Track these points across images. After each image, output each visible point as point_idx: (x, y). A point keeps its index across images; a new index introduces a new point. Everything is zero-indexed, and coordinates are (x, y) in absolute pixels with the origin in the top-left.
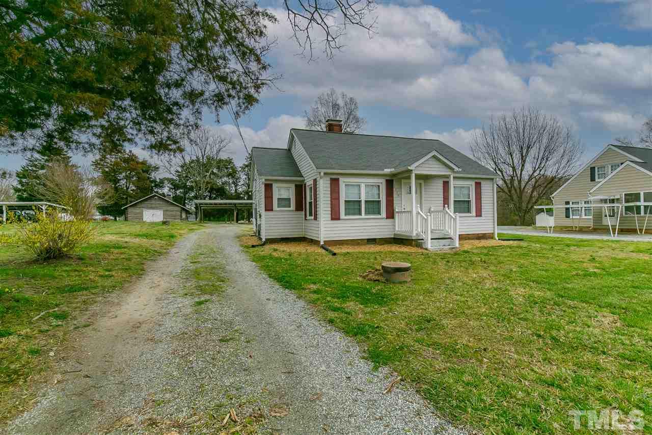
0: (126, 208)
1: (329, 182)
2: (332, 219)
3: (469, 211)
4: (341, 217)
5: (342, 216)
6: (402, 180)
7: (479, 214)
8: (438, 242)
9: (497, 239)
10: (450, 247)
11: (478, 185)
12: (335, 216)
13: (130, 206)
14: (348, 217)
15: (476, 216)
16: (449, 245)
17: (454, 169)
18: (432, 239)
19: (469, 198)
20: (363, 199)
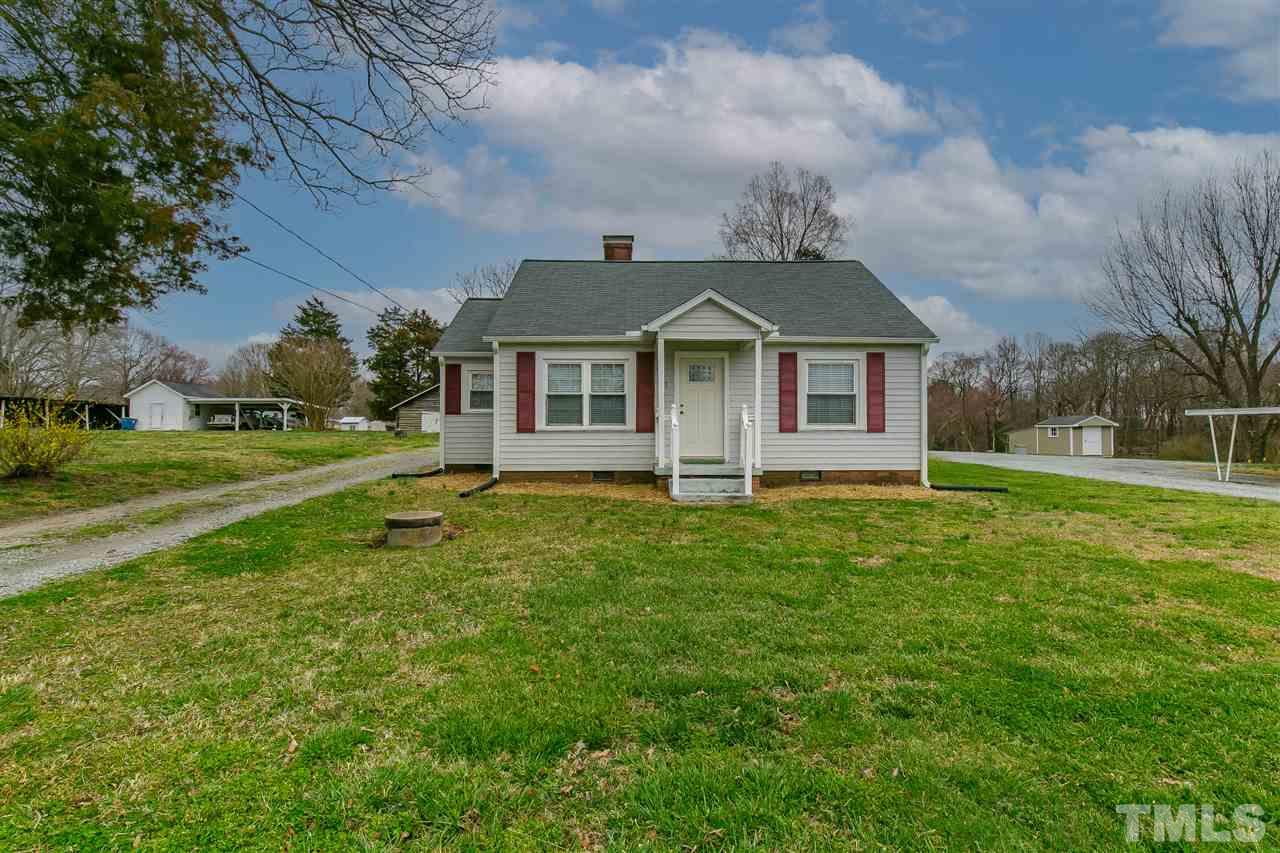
0: (396, 409)
1: (515, 360)
2: (520, 430)
3: (851, 419)
4: (537, 428)
5: (541, 423)
6: (676, 353)
7: (876, 425)
8: (708, 484)
9: (927, 484)
10: (726, 494)
11: (876, 361)
12: (525, 425)
13: (402, 406)
14: (549, 428)
15: (868, 431)
16: (724, 491)
17: (759, 327)
18: (681, 477)
19: (852, 390)
20: (586, 390)
